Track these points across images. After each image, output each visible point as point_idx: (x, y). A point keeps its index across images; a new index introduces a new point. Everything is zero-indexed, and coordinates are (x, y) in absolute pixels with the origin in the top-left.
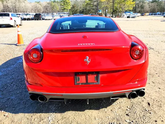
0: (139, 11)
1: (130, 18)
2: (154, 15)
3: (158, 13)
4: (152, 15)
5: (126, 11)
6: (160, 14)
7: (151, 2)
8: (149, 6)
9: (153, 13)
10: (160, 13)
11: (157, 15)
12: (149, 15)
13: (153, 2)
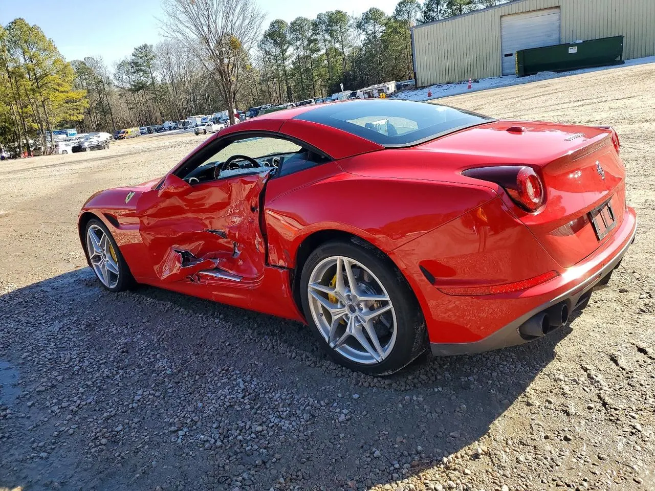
0: (99, 125)
1: (84, 150)
2: (157, 131)
3: (167, 124)
4: (150, 132)
5: (62, 126)
6: (175, 128)
7: (130, 90)
8: (128, 104)
9: (152, 127)
10: (173, 125)
11: (166, 130)
12: (142, 133)
13: (138, 90)
